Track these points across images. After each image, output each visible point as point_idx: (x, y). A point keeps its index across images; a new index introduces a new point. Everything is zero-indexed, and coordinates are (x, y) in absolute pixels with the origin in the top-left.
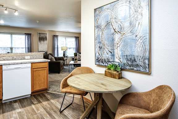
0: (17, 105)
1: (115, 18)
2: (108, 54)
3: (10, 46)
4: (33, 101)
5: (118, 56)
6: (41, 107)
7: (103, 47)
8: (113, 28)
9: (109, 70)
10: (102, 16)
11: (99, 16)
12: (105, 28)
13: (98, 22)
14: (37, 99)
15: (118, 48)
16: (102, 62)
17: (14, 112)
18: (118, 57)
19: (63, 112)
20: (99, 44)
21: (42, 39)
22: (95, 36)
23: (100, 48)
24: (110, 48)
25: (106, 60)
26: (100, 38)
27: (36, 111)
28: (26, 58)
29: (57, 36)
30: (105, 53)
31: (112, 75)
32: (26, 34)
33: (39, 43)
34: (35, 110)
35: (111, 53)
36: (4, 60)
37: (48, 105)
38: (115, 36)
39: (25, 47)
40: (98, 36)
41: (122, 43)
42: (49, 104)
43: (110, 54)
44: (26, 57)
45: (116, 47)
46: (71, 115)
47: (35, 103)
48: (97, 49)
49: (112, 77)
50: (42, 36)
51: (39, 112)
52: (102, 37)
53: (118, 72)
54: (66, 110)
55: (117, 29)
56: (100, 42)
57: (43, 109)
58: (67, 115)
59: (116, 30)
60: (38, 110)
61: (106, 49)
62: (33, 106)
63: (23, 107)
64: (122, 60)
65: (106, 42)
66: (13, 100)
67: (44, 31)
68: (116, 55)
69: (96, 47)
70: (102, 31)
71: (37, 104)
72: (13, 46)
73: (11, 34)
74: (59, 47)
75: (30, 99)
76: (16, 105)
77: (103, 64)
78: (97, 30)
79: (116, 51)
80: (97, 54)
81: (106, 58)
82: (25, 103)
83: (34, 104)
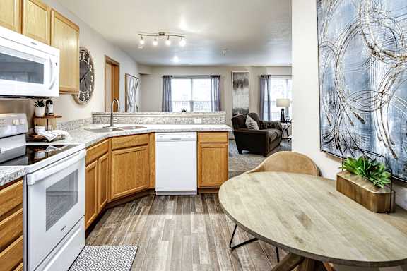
0: (173, 205)
1: (374, 11)
2: (352, 123)
3: (189, 99)
4: (196, 205)
5: (383, 134)
6: (204, 222)
7: (339, 103)
8: (366, 45)
9: (349, 175)
10: (337, 12)
11: (328, 14)
12: (345, 47)
13: (326, 34)
14: (204, 203)
15: (385, 107)
16: (338, 147)
17: (162, 216)
18: (384, 138)
19: (238, 249)
20: (328, 95)
21: (239, 84)
22: (320, 71)
23: (333, 105)
24: (357, 106)
25: (349, 141)
26: (331, 77)
27: (192, 228)
28: (196, 122)
29: (268, 77)
30: (346, 120)
31: (355, 191)
32: (212, 76)
33: (234, 93)
34: (192, 225)
35: (362, 121)
36: (164, 123)
37: (216, 223)
38: (372, 67)
39: (210, 100)
40: (327, 71)
41: (399, 90)
42: (219, 221)
43: (358, 123)
44: (196, 120)
45: (378, 104)
46: (250, 266)
47: (198, 210)
48: (326, 108)
49: (355, 200)
50: (239, 77)
51: (196, 231)
52: (338, 73)
53: (377, 187)
54: (245, 246)
55: (380, 45)
56: (331, 90)
57: (205, 229)
58: (243, 260)
59: (377, 50)
60: (196, 227)
61: (347, 109)
62: (192, 215)
63: (178, 211)
64: (399, 150)
65: (348, 89)
66: (170, 194)
67: (243, 68)
68: (378, 131)
69: (321, 102)
70: (337, 55)
71: (201, 213)
72: (193, 100)
73: (192, 78)
74: (273, 99)
75: (194, 200)
76: (171, 205)
77: (340, 154)
78: (324, 54)
79: (376, 115)
80: (325, 124)
81: (348, 136)
82: (185, 205)
83: (196, 213)
